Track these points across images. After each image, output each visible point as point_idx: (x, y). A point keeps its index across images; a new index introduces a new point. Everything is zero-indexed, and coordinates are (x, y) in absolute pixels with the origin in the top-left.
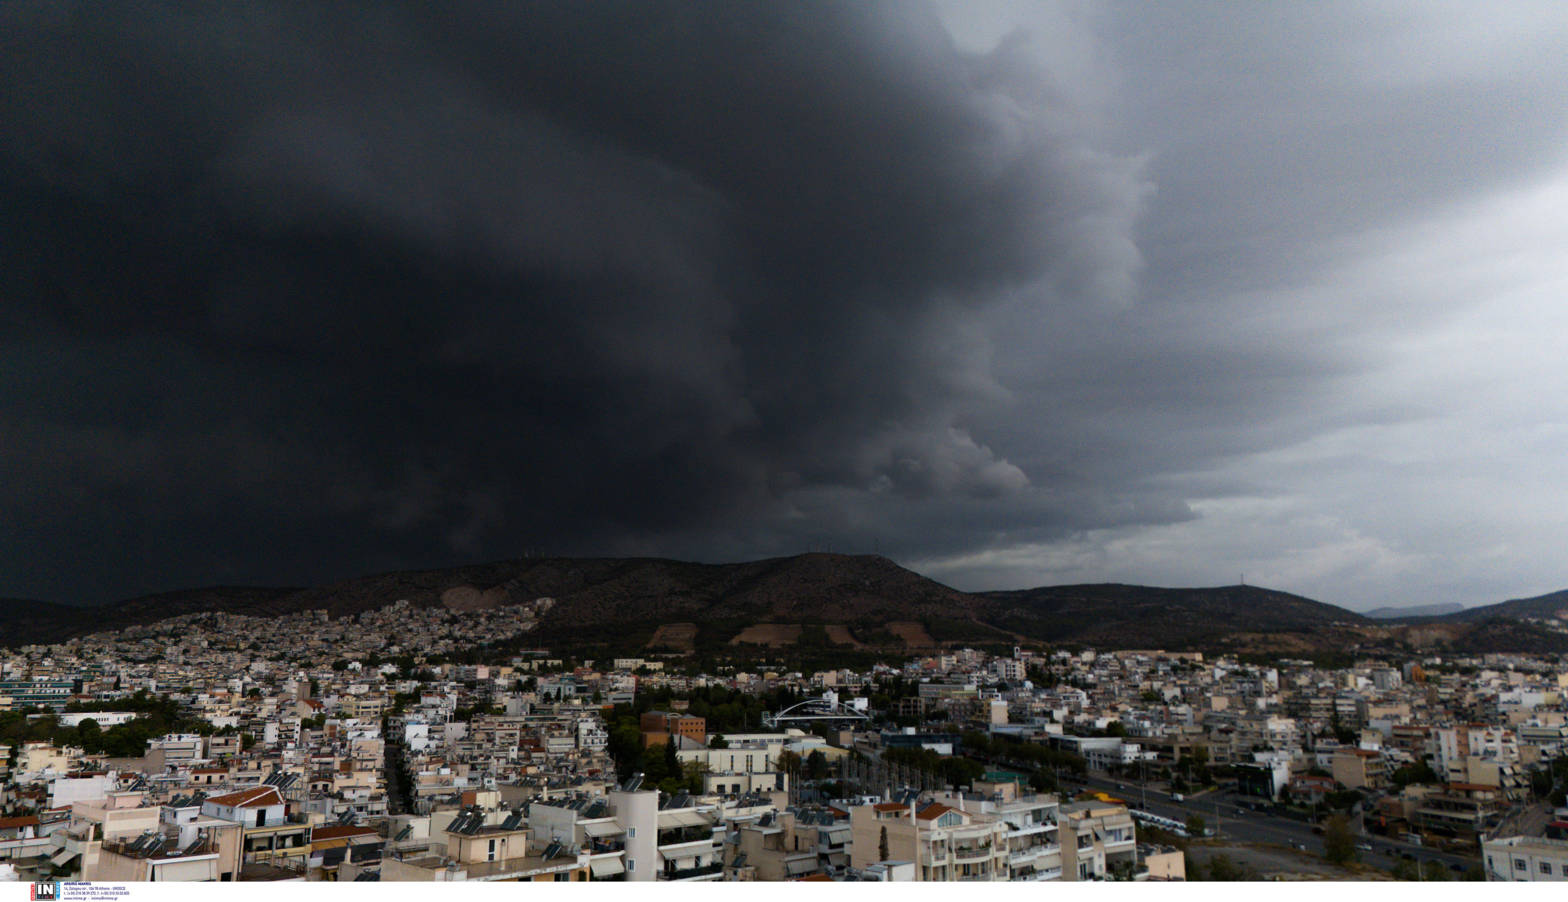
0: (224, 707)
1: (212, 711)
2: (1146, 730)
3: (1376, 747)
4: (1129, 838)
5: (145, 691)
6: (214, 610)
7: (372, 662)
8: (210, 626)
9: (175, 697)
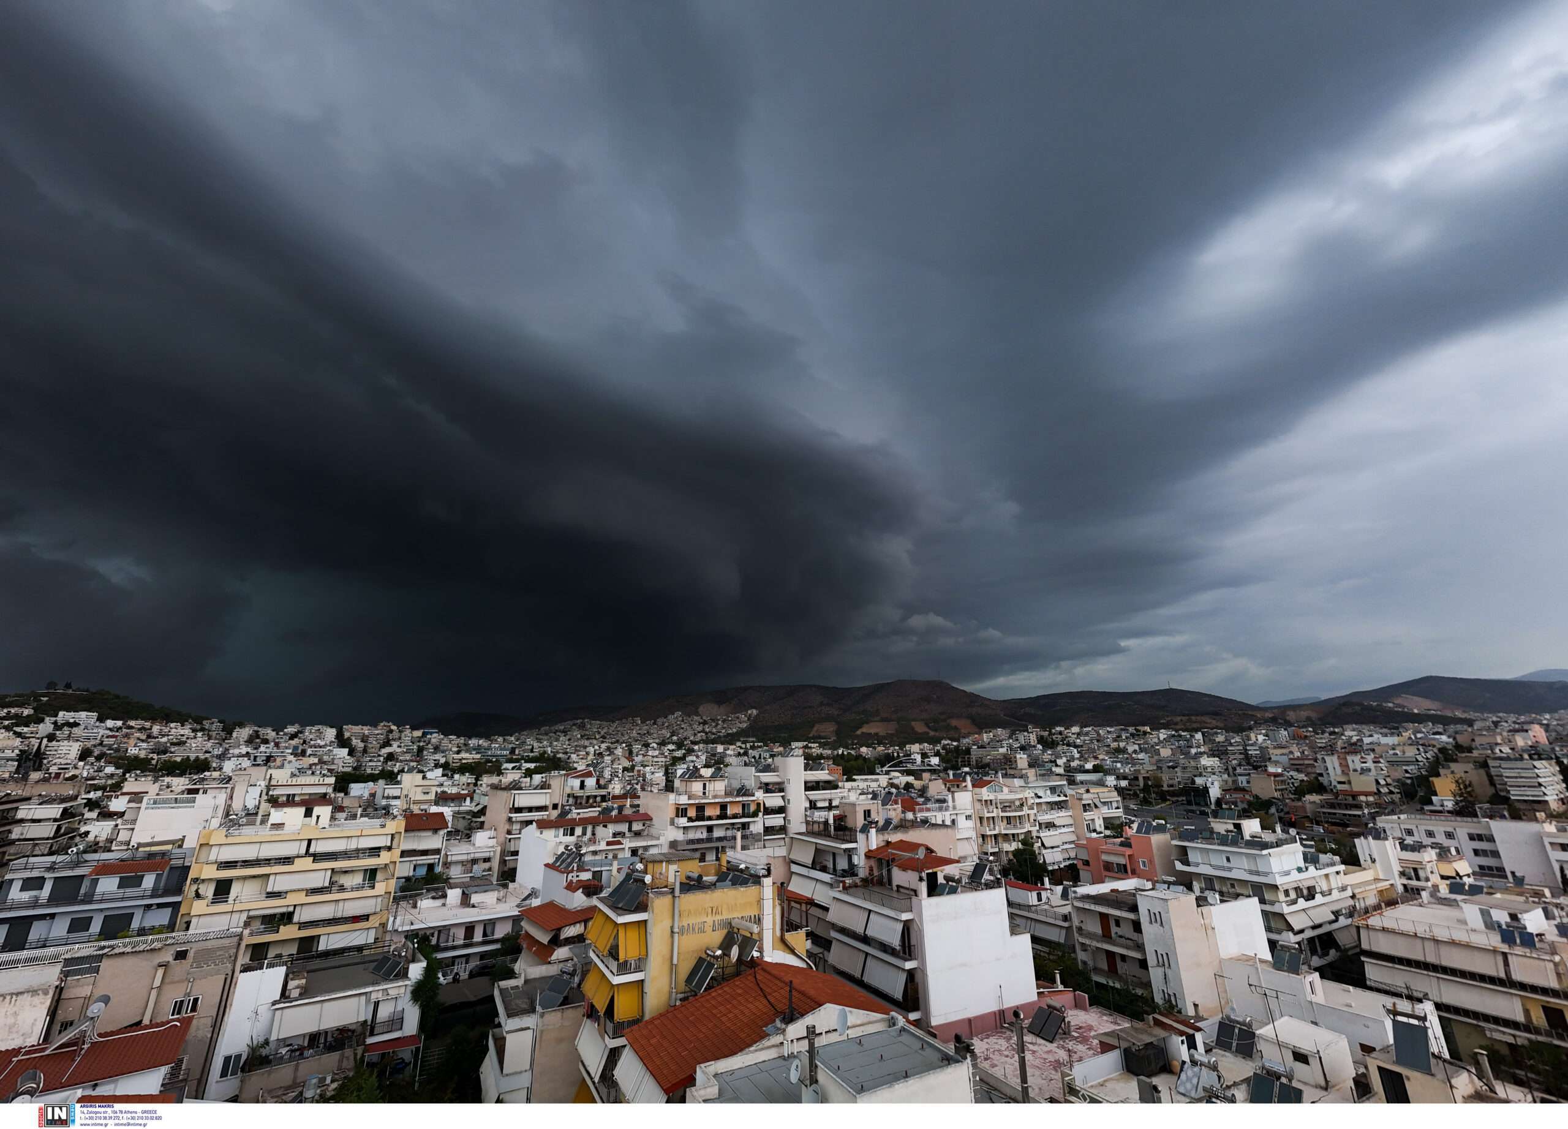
0: (584, 761)
1: (577, 762)
2: (1119, 769)
3: (1280, 770)
4: (1117, 808)
5: (545, 752)
6: (583, 719)
7: (662, 744)
8: (582, 727)
9: (560, 755)
